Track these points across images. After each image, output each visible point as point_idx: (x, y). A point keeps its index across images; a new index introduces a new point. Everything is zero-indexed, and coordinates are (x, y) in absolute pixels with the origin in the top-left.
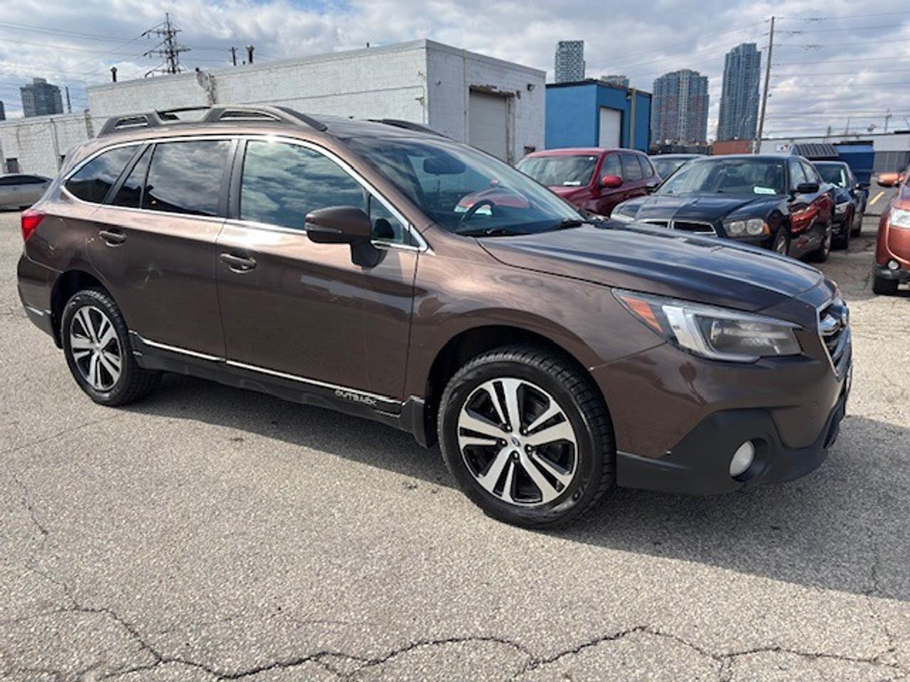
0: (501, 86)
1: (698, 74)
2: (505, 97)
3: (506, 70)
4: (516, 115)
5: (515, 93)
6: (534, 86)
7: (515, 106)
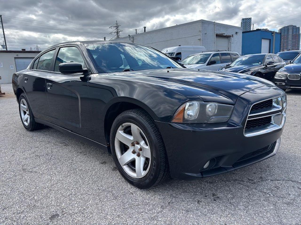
0: (226, 34)
1: (296, 26)
2: (228, 37)
3: (229, 28)
4: (231, 43)
5: (231, 35)
6: (238, 32)
7: (231, 40)
